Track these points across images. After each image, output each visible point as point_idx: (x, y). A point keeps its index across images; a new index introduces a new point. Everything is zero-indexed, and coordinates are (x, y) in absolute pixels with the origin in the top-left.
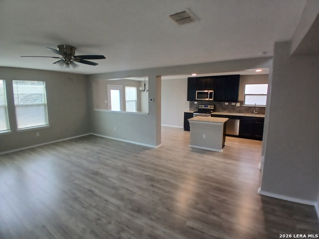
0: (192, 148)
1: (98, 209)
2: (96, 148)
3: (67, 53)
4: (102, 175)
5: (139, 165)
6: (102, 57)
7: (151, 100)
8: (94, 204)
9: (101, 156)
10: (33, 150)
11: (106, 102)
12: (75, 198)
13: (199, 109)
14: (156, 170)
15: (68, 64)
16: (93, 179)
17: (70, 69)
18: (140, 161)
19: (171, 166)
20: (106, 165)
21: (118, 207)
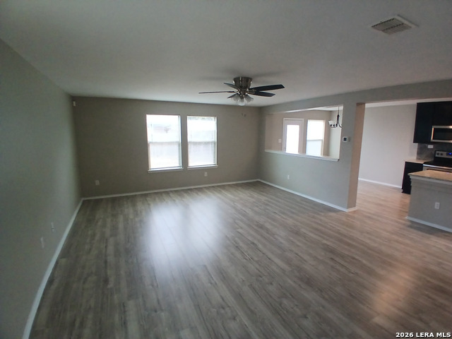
0: (411, 221)
1: (260, 265)
2: (263, 198)
3: (242, 85)
4: (267, 230)
5: (317, 229)
6: (281, 87)
7: (345, 139)
8: (256, 259)
9: (268, 208)
10: (200, 190)
11: (280, 141)
12: (237, 247)
13: (435, 158)
14: (340, 241)
15: (242, 98)
16: (257, 231)
17: (245, 103)
18: (318, 223)
19: (368, 241)
20: (274, 220)
21: (283, 271)
